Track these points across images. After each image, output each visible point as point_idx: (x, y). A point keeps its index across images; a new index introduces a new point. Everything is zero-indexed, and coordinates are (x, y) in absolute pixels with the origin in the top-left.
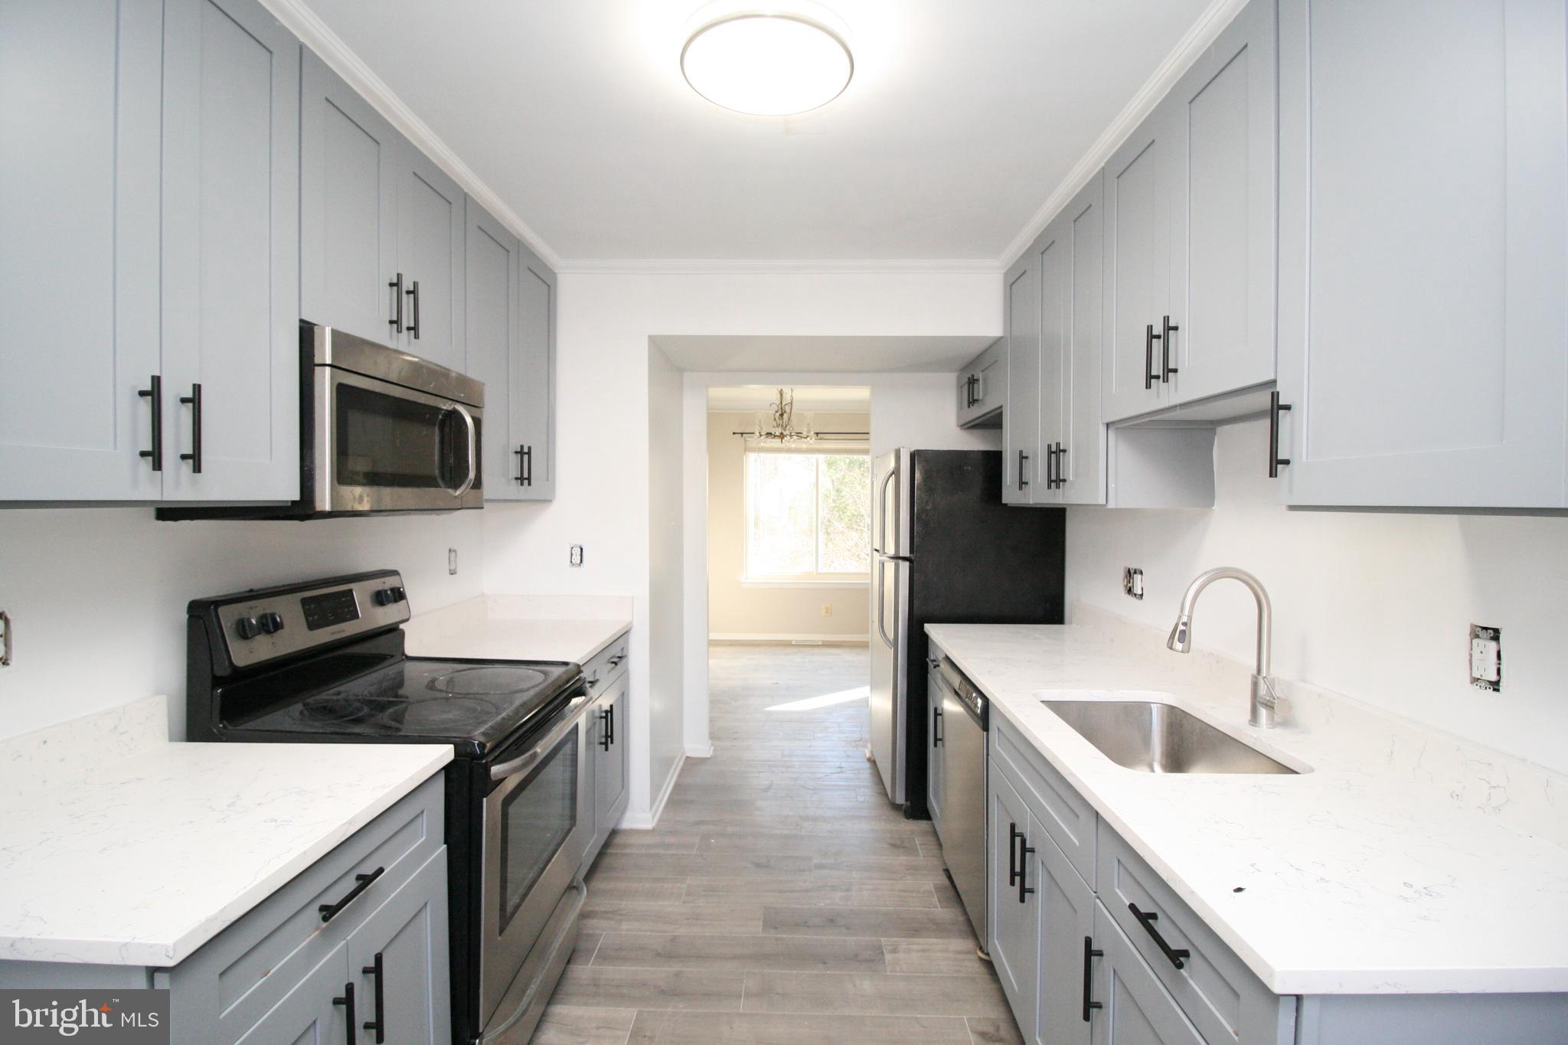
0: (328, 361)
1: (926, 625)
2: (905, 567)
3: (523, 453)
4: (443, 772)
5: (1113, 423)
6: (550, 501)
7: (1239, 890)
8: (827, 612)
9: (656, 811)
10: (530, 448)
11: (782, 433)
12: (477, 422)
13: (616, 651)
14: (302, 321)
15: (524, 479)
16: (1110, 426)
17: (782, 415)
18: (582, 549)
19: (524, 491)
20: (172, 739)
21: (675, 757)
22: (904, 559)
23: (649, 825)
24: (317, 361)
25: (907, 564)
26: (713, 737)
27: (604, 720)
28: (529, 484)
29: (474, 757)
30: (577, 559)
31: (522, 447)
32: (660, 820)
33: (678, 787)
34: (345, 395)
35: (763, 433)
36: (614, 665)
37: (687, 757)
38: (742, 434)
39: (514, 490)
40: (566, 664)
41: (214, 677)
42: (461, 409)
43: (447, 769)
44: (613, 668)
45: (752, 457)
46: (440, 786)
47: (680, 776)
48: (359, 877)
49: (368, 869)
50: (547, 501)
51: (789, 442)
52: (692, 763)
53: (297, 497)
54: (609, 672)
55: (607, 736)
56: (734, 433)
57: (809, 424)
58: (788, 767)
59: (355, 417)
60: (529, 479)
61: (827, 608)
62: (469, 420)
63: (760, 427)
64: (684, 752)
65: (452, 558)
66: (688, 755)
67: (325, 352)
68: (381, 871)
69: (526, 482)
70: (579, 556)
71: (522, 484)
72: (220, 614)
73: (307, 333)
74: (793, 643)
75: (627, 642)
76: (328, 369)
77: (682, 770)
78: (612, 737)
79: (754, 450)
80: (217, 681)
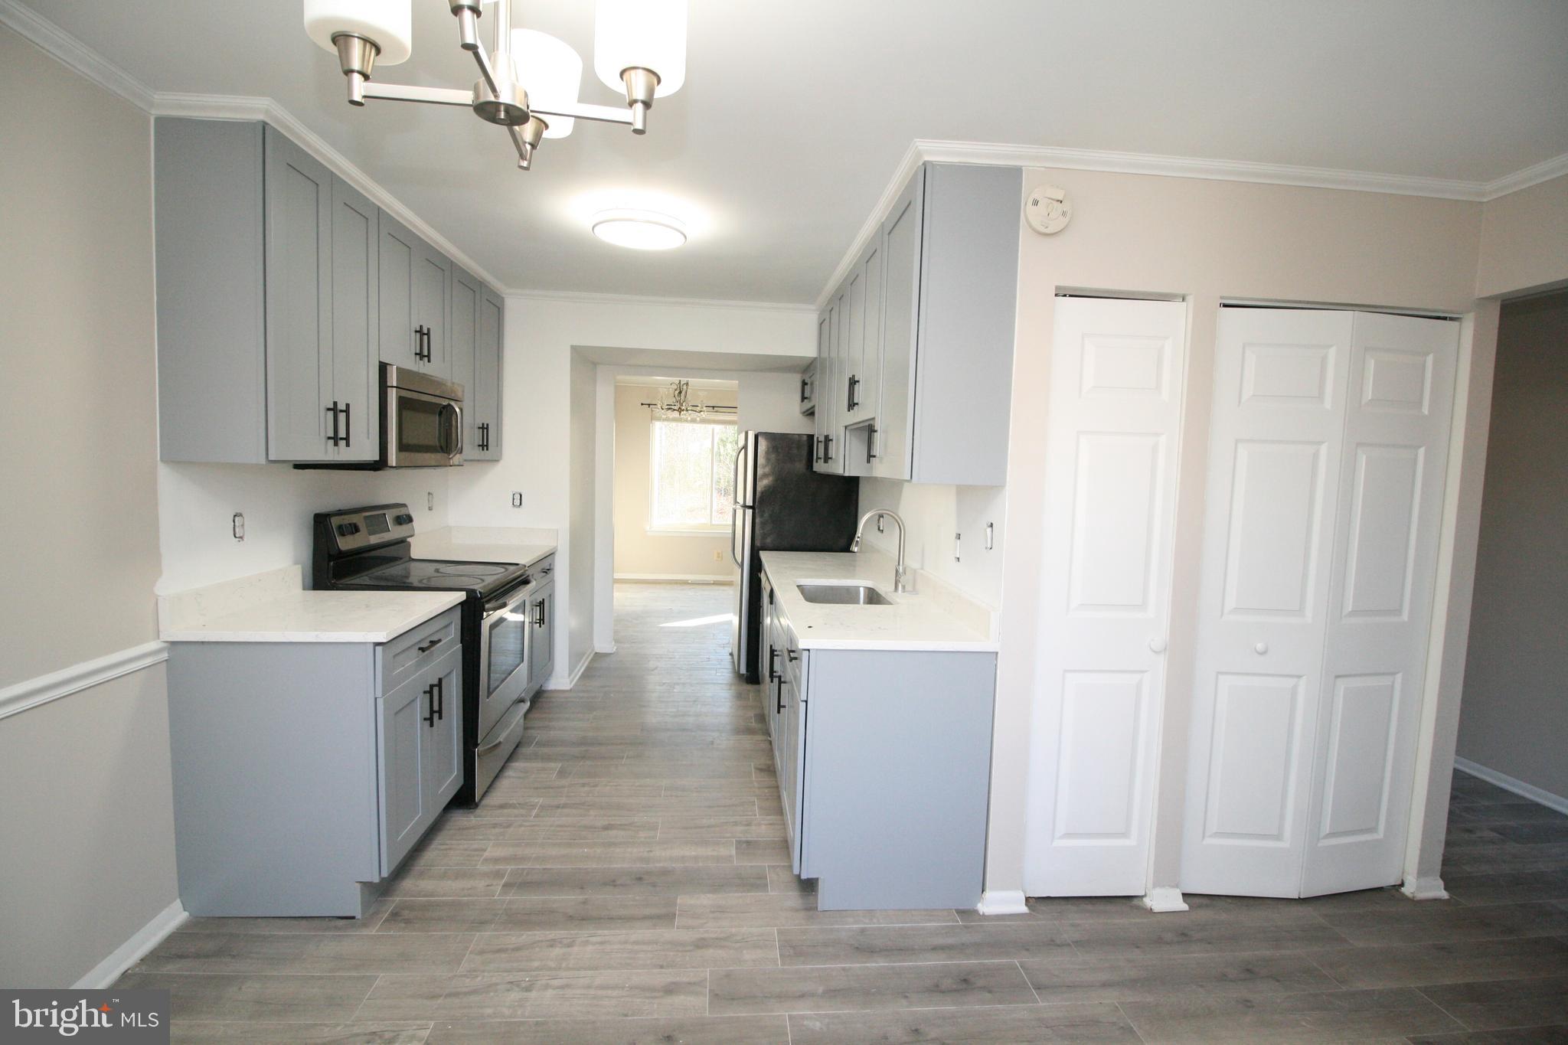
0: (395, 385)
1: (761, 552)
2: (749, 512)
3: (484, 428)
4: (460, 606)
5: (848, 426)
6: (497, 461)
7: (810, 627)
8: (718, 557)
9: (573, 680)
10: (487, 425)
11: (680, 408)
12: (461, 410)
13: (545, 565)
14: (380, 362)
15: (484, 446)
16: (848, 428)
17: (680, 392)
18: (521, 496)
19: (486, 454)
20: (304, 589)
21: (586, 653)
22: (749, 507)
23: (568, 688)
24: (389, 384)
25: (751, 511)
26: (617, 641)
27: (538, 608)
28: (487, 449)
29: (476, 598)
30: (517, 502)
31: (483, 424)
32: (575, 685)
33: (588, 669)
34: (402, 403)
35: (665, 407)
36: (545, 574)
37: (596, 653)
38: (649, 405)
39: (478, 453)
40: (517, 564)
41: (330, 556)
42: (453, 403)
43: (462, 604)
44: (544, 576)
45: (657, 425)
46: (458, 613)
47: (590, 663)
48: (431, 642)
49: (435, 639)
50: (496, 461)
51: (685, 415)
52: (598, 656)
53: (377, 458)
54: (542, 578)
55: (540, 620)
56: (642, 404)
57: (702, 401)
58: (671, 658)
59: (406, 414)
60: (487, 446)
61: (718, 554)
62: (457, 410)
63: (661, 401)
64: (593, 650)
65: (430, 499)
66: (598, 650)
67: (393, 379)
68: (440, 641)
69: (485, 448)
70: (518, 500)
71: (483, 449)
72: (332, 521)
73: (383, 368)
74: (690, 582)
75: (553, 560)
76: (395, 389)
77: (592, 660)
78: (543, 620)
79: (659, 419)
80: (331, 557)
